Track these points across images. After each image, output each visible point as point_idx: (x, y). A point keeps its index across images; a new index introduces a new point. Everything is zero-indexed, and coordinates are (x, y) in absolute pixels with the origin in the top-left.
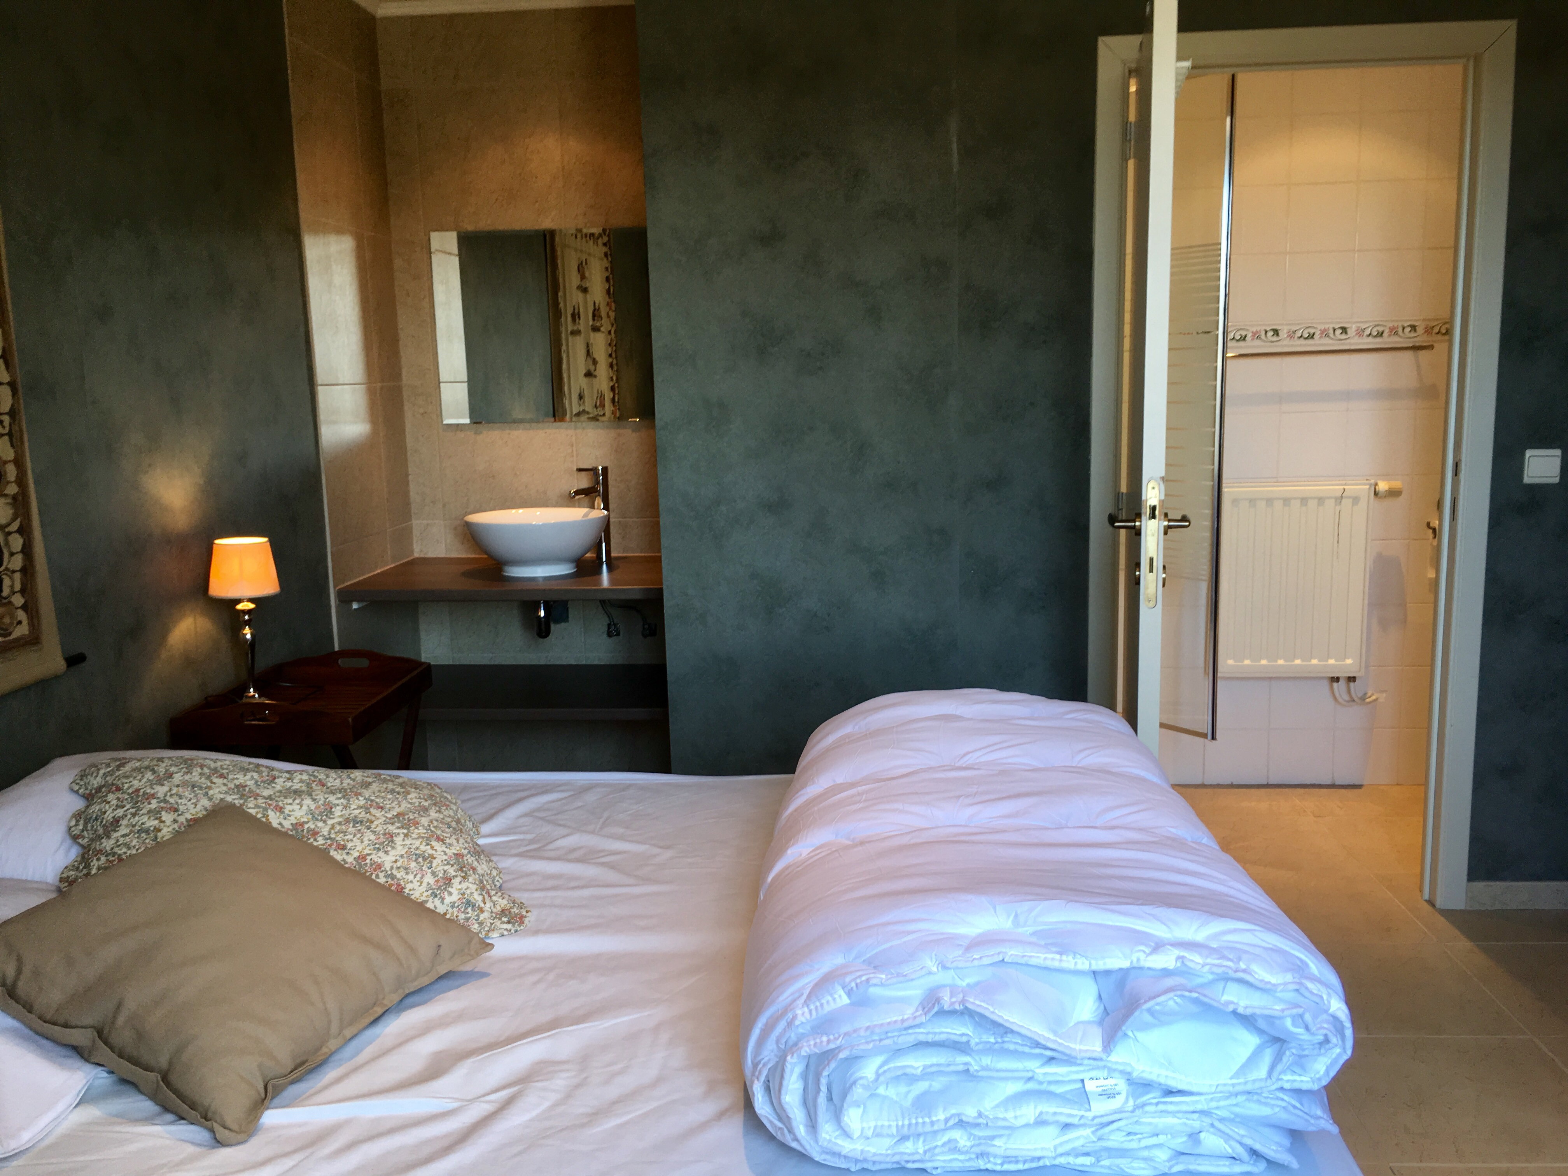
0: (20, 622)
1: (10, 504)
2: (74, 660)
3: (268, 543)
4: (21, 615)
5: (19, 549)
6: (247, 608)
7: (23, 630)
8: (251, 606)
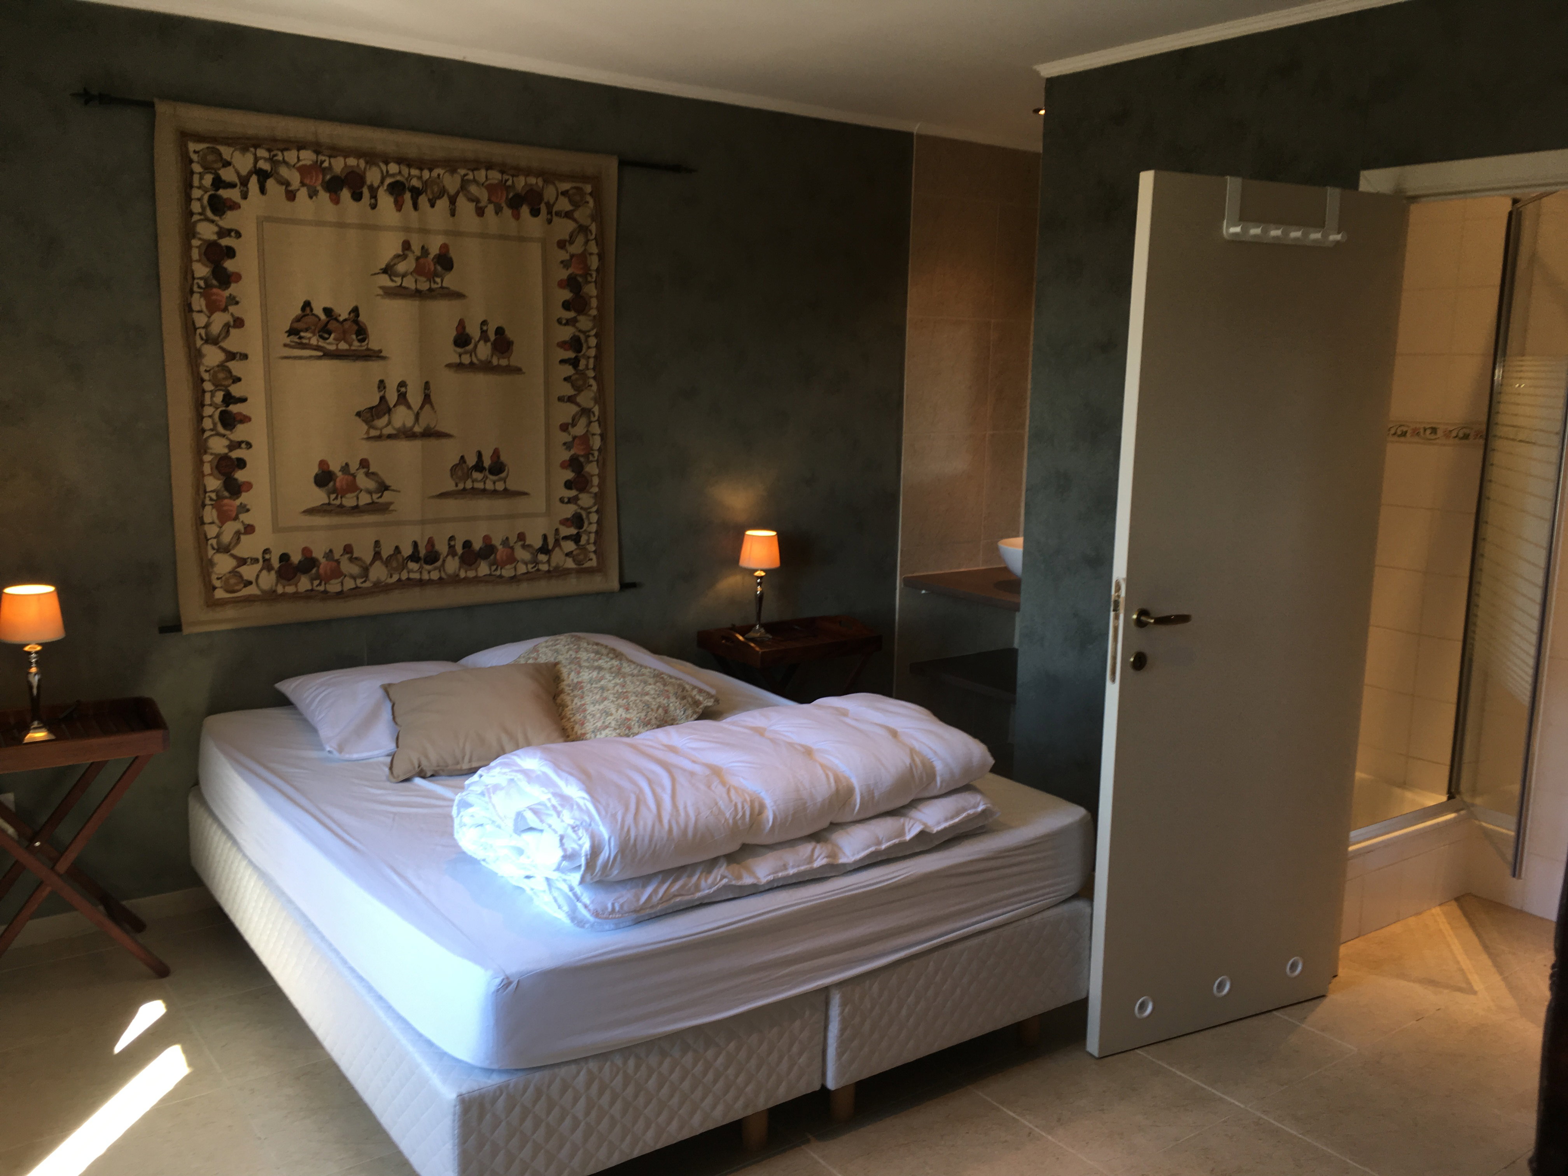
0: (591, 560)
1: (593, 497)
2: (625, 586)
3: (776, 537)
4: (593, 556)
5: (595, 521)
6: (759, 575)
7: (594, 563)
8: (763, 574)
